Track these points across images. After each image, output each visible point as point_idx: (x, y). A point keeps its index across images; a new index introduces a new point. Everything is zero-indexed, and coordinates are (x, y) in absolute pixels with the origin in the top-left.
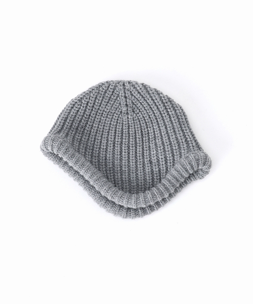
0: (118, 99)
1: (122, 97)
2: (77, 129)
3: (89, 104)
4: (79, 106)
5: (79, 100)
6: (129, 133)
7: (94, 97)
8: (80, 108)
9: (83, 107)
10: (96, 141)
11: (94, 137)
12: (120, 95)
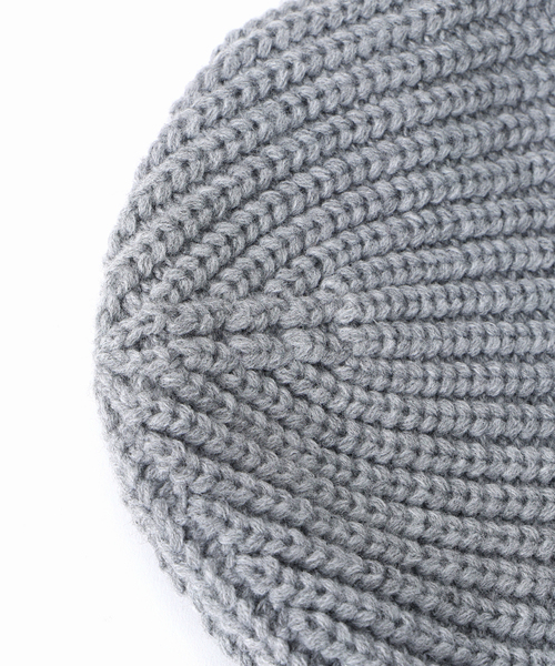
0: (232, 380)
1: (224, 351)
2: (469, 629)
3: (295, 553)
4: (320, 618)
5: (271, 629)
6: (448, 318)
7: (238, 520)
8: (331, 613)
9: (321, 592)
10: (513, 507)
11: (492, 527)
12: (206, 364)
